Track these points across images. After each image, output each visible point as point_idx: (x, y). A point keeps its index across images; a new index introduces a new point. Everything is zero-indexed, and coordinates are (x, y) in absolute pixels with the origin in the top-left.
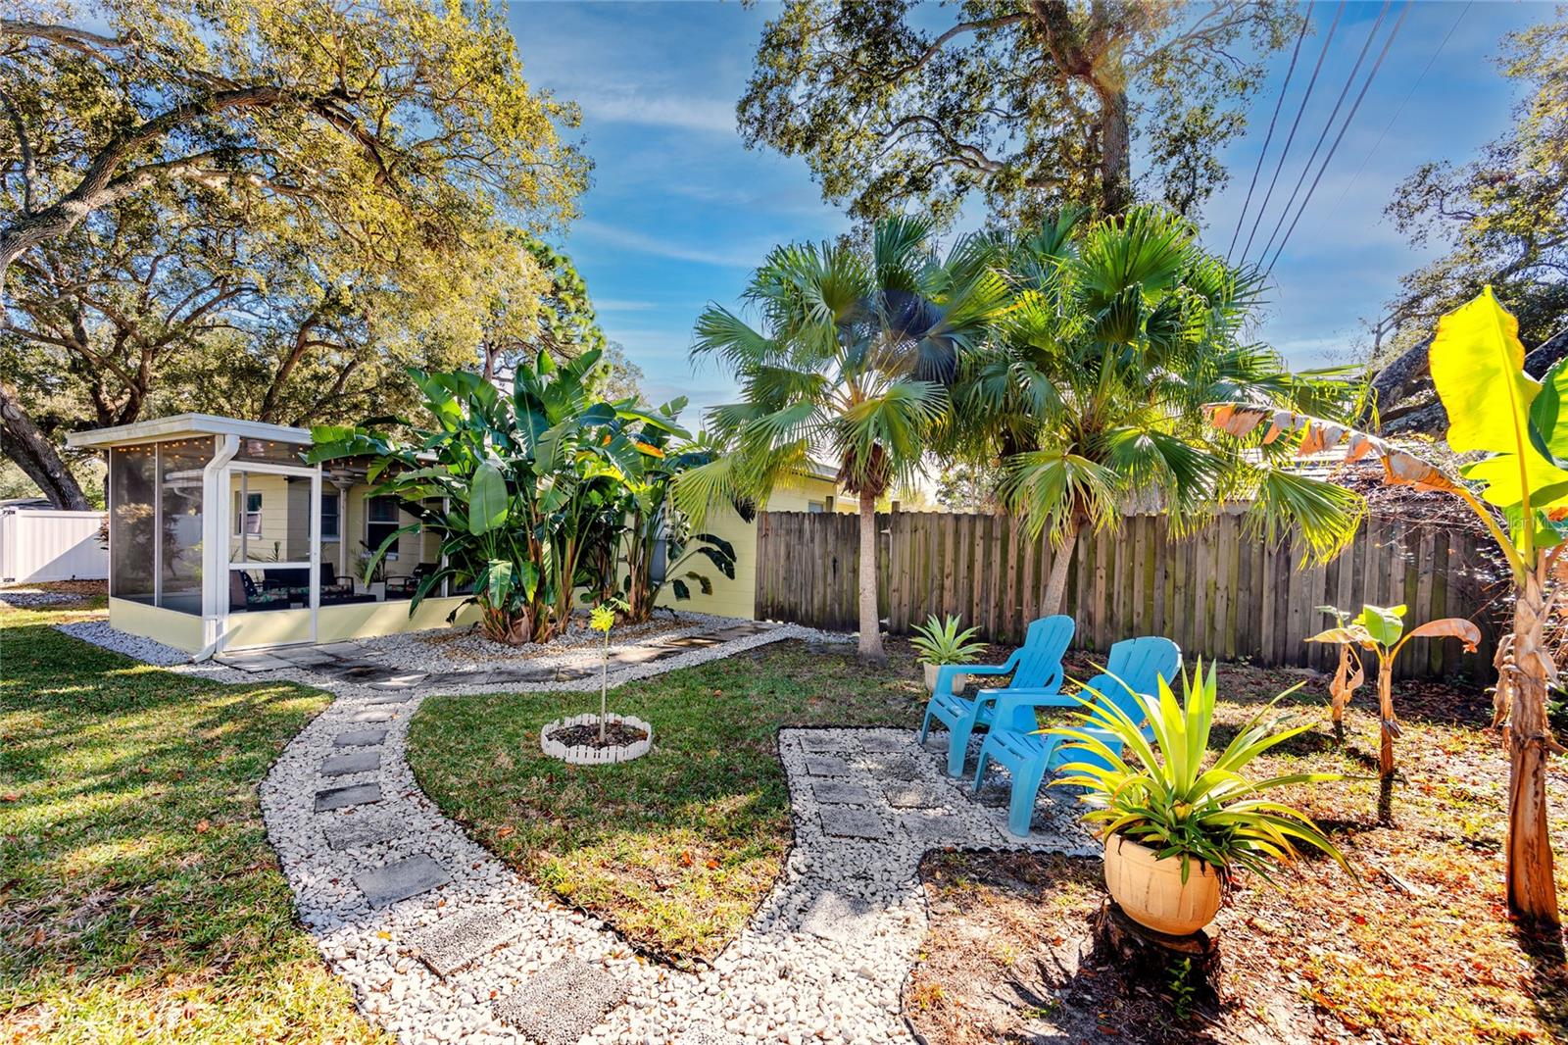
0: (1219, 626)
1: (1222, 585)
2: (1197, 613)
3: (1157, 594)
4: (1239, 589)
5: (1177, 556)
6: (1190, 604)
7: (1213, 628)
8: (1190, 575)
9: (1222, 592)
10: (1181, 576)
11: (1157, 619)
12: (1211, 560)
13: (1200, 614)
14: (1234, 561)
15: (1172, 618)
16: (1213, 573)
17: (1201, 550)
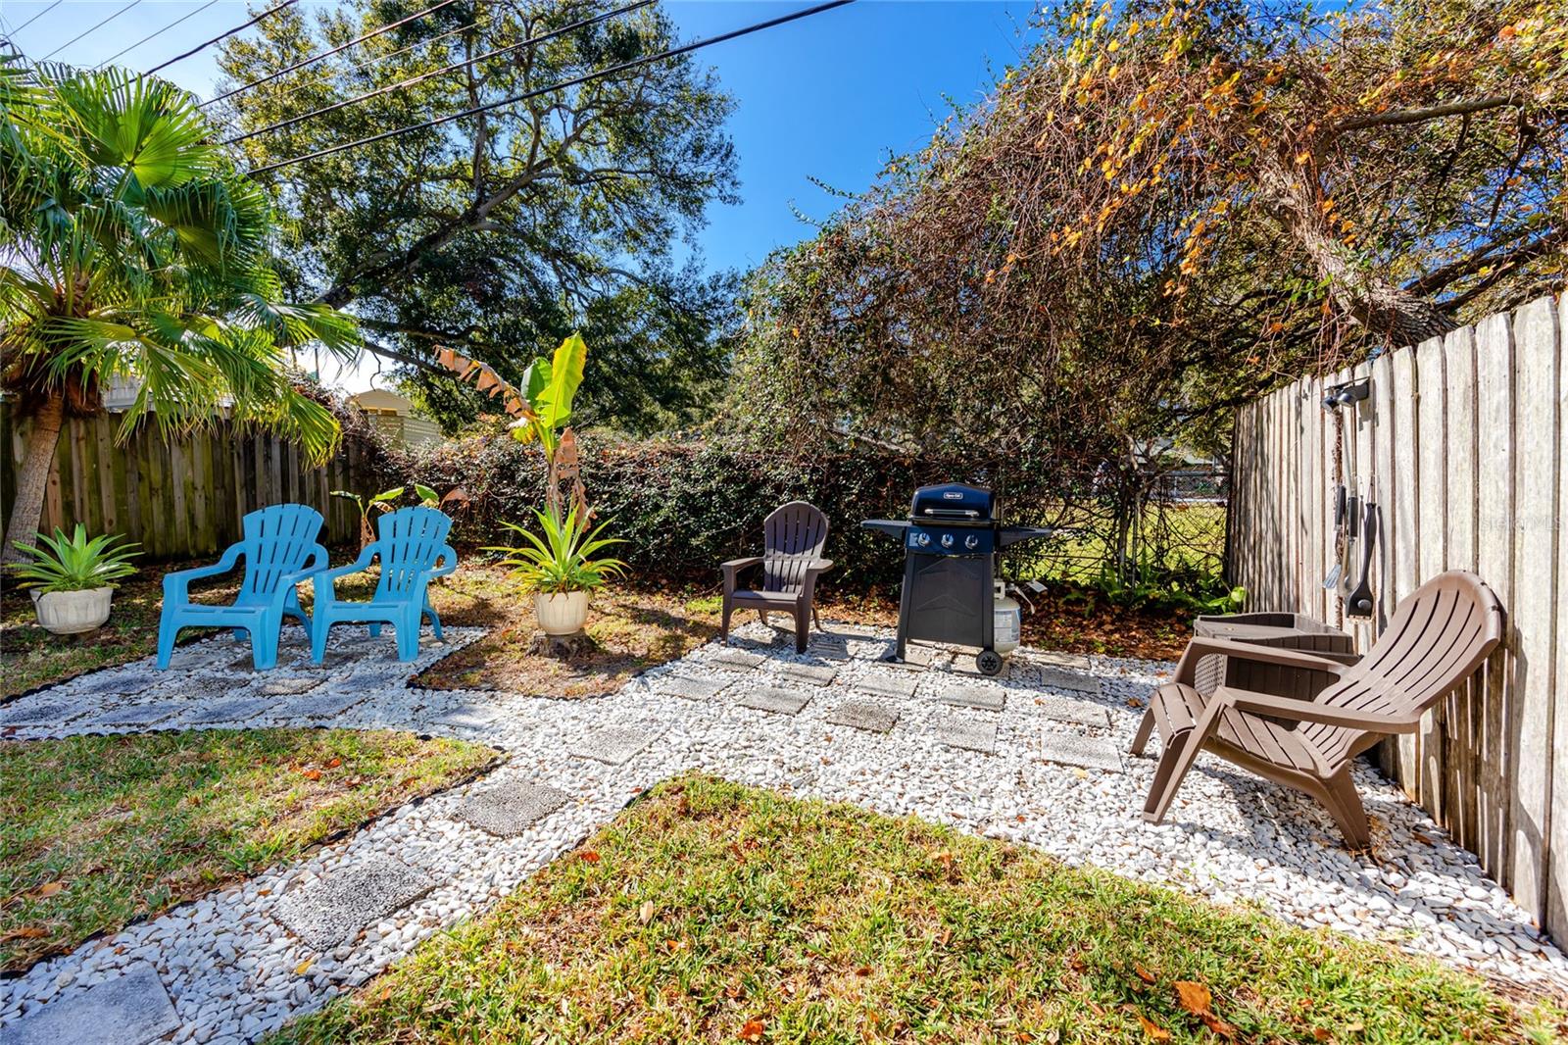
0: (201, 523)
1: (199, 484)
2: (177, 514)
3: (131, 498)
4: (215, 488)
5: (151, 457)
6: (169, 507)
7: (194, 527)
8: (166, 475)
9: (199, 493)
10: (156, 476)
11: (134, 525)
12: (185, 461)
13: (180, 514)
14: (208, 461)
15: (151, 522)
16: (190, 474)
17: (176, 452)
